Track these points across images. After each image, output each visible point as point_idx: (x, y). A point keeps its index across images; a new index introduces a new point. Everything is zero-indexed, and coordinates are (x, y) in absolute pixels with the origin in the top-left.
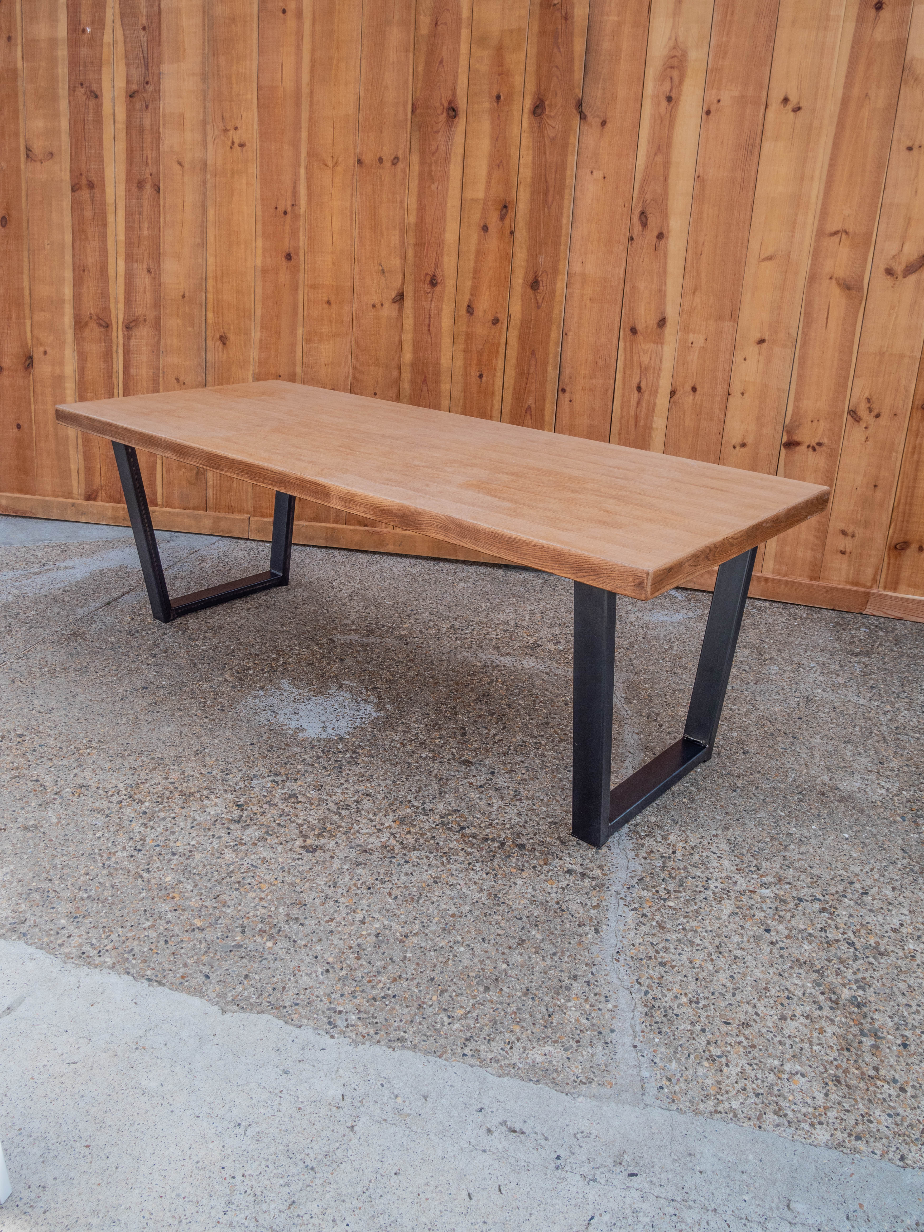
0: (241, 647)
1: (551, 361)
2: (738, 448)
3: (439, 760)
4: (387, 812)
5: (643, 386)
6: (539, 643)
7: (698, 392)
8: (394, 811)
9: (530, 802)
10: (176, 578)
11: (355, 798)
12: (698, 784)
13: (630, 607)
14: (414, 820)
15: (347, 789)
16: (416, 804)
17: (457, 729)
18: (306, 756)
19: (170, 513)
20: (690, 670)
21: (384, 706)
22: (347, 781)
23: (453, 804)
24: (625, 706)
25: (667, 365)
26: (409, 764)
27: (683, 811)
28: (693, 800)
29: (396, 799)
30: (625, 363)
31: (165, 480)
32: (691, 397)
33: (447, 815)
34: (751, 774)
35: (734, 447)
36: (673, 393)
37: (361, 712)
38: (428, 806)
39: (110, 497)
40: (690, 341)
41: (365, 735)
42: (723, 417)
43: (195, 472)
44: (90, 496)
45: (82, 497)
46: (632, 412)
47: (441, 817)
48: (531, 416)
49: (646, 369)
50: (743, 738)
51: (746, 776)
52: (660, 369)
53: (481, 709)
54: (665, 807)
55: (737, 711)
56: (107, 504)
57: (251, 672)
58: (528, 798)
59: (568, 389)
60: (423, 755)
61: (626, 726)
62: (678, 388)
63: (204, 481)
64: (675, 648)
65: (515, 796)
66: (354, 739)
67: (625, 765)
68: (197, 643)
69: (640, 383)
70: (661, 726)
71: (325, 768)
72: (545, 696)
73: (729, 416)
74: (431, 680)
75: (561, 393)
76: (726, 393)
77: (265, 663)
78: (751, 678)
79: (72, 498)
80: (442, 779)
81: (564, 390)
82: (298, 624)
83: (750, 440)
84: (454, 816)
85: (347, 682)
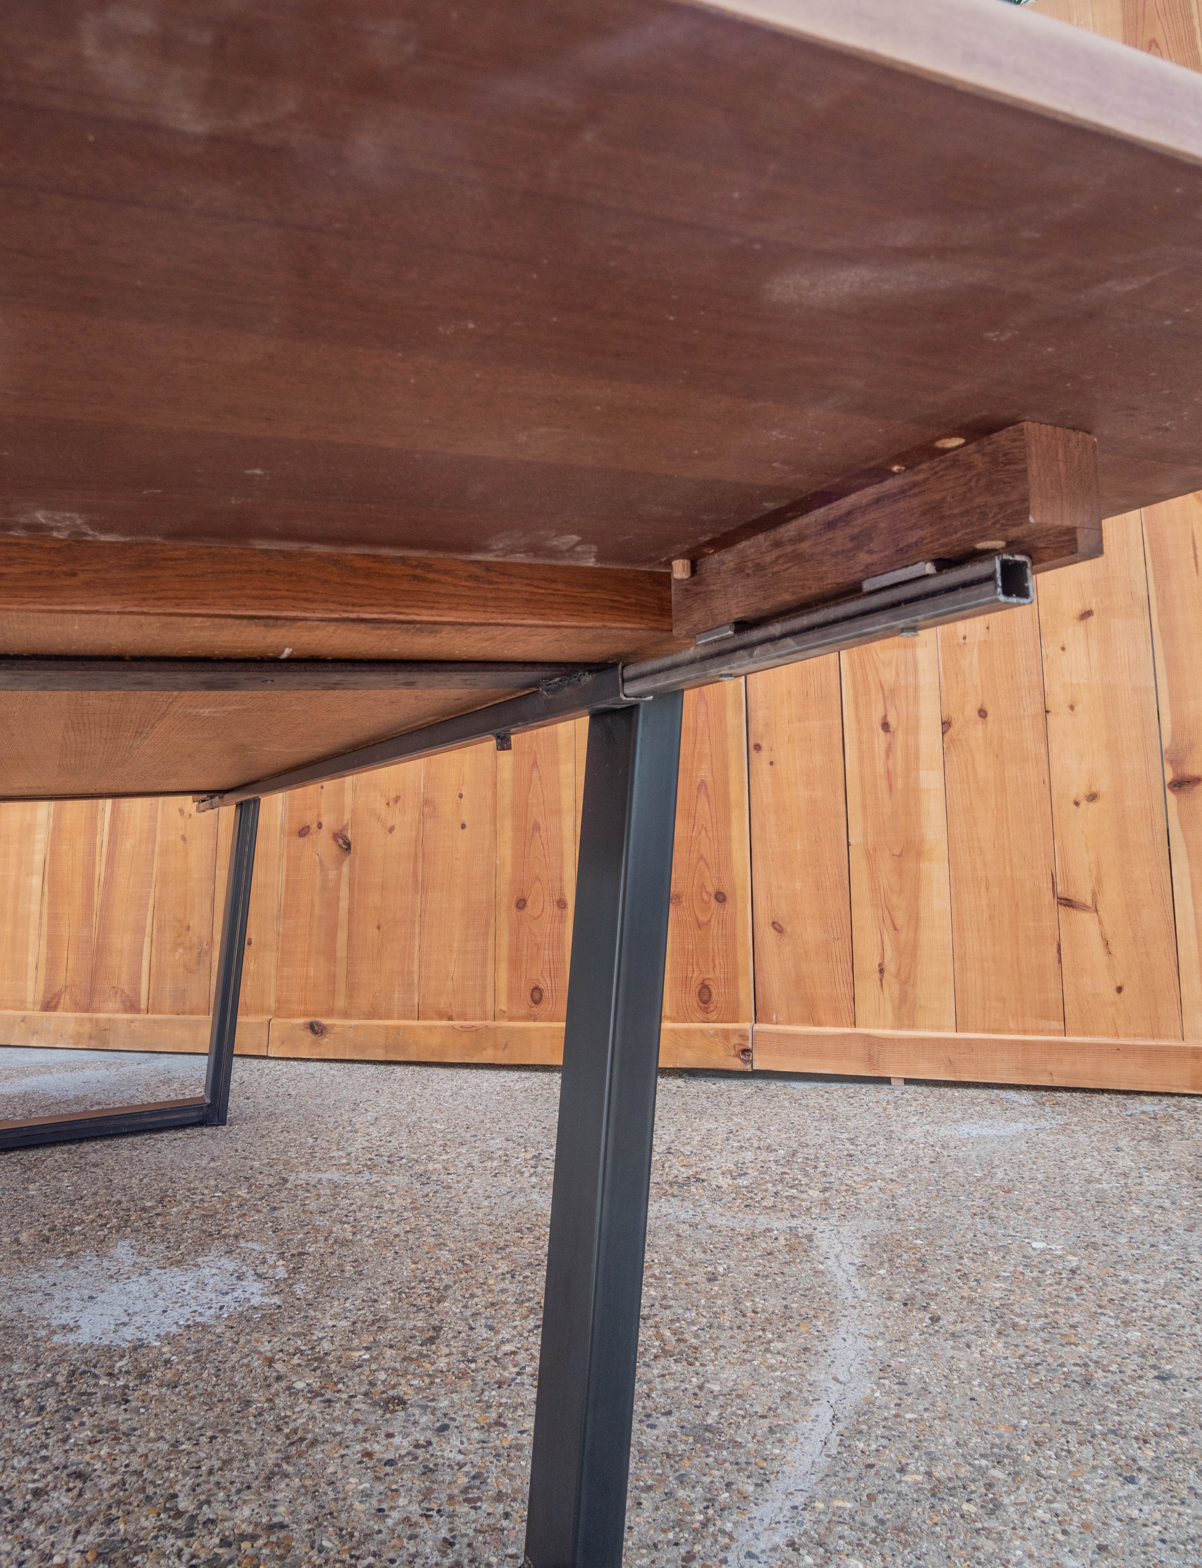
0: (102, 1192)
1: (730, 701)
2: (1083, 803)
3: (329, 1395)
4: (90, 1524)
5: (892, 720)
6: (703, 1176)
7: (990, 717)
8: (109, 1521)
9: (500, 1508)
10: (99, 1104)
11: (40, 1485)
12: (1015, 1461)
13: (914, 1119)
14: (145, 1549)
15: (45, 1459)
16: (184, 1503)
17: (422, 1331)
18: (23, 1383)
19: (155, 1022)
20: (1029, 1210)
21: (291, 1285)
22: (65, 1441)
23: (281, 1509)
24: (855, 1282)
25: (928, 678)
26: (248, 1403)
27: (956, 1543)
28: (994, 1508)
29: (143, 1489)
30: (855, 688)
31: (153, 969)
32: (980, 727)
33: (243, 1537)
34: (1183, 1432)
35: (1077, 804)
36: (946, 724)
37: (228, 1298)
38: (207, 1512)
39: (76, 1004)
40: (961, 635)
41: (199, 1341)
42: (1043, 752)
43: (196, 952)
44: (49, 1005)
45: (38, 1007)
46: (880, 769)
47: (225, 1543)
48: (708, 796)
49: (892, 692)
50: (1158, 1343)
51: (1166, 1437)
52: (916, 688)
53: (503, 1291)
54: (902, 1529)
55: (1141, 1285)
56: (69, 1015)
57: (77, 1228)
58: (499, 1497)
59: (764, 745)
60: (299, 1385)
61: (844, 1321)
62: (954, 716)
63: (207, 964)
64: (1000, 1175)
65: (465, 1490)
66: (165, 1350)
67: (813, 1412)
68: (31, 1187)
69: (885, 716)
70: (935, 1319)
71: (42, 1408)
72: (668, 1262)
73: (1054, 749)
74: (432, 1240)
75: (753, 753)
76: (1041, 711)
77: (122, 1213)
78: (1177, 1220)
79: (25, 1009)
80: (302, 1439)
81: (758, 747)
82: (245, 1158)
83: (1103, 786)
84: (260, 1542)
85: (250, 1245)
